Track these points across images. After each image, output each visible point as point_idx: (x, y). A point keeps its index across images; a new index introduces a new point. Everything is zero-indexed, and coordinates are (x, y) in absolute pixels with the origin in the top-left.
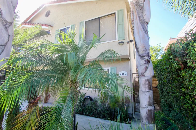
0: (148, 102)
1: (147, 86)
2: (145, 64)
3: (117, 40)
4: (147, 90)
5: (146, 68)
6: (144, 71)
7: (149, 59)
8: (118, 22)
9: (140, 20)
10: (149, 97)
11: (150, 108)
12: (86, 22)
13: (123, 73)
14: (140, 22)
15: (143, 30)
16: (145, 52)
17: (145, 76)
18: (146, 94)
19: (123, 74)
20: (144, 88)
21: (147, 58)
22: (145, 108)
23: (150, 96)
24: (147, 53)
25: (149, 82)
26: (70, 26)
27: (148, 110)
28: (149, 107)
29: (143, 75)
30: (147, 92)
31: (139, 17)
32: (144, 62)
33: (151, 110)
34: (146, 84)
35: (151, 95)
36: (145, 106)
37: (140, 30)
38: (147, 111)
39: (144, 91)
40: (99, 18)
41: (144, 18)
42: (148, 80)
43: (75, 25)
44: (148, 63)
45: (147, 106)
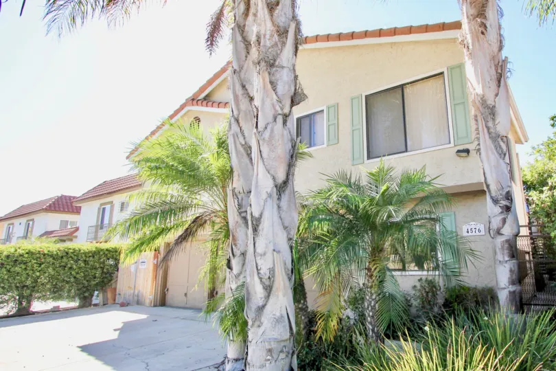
0: (509, 278)
1: (506, 251)
2: (502, 213)
3: (452, 145)
4: (507, 259)
5: (504, 221)
6: (501, 225)
7: (508, 204)
8: (453, 97)
9: (489, 133)
10: (511, 271)
11: (512, 288)
12: (366, 97)
13: (473, 227)
14: (490, 137)
15: (495, 151)
16: (501, 192)
17: (503, 234)
18: (506, 265)
19: (474, 230)
20: (502, 256)
21: (504, 203)
22: (504, 288)
23: (513, 269)
24: (504, 193)
25: (510, 245)
26: (324, 108)
27: (510, 292)
28: (511, 286)
29: (498, 232)
30: (507, 261)
31: (488, 128)
32: (500, 210)
33: (514, 292)
34: (505, 248)
35: (514, 266)
36: (504, 286)
37: (490, 152)
38: (508, 293)
39: (501, 260)
40: (402, 87)
41: (498, 129)
42: (507, 241)
43: (338, 104)
44: (506, 211)
45: (507, 285)
